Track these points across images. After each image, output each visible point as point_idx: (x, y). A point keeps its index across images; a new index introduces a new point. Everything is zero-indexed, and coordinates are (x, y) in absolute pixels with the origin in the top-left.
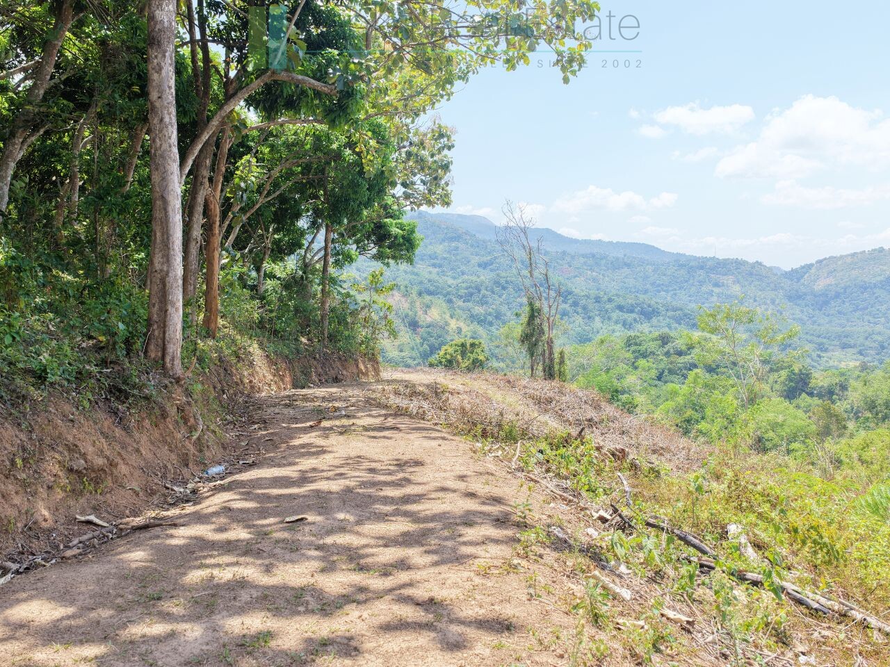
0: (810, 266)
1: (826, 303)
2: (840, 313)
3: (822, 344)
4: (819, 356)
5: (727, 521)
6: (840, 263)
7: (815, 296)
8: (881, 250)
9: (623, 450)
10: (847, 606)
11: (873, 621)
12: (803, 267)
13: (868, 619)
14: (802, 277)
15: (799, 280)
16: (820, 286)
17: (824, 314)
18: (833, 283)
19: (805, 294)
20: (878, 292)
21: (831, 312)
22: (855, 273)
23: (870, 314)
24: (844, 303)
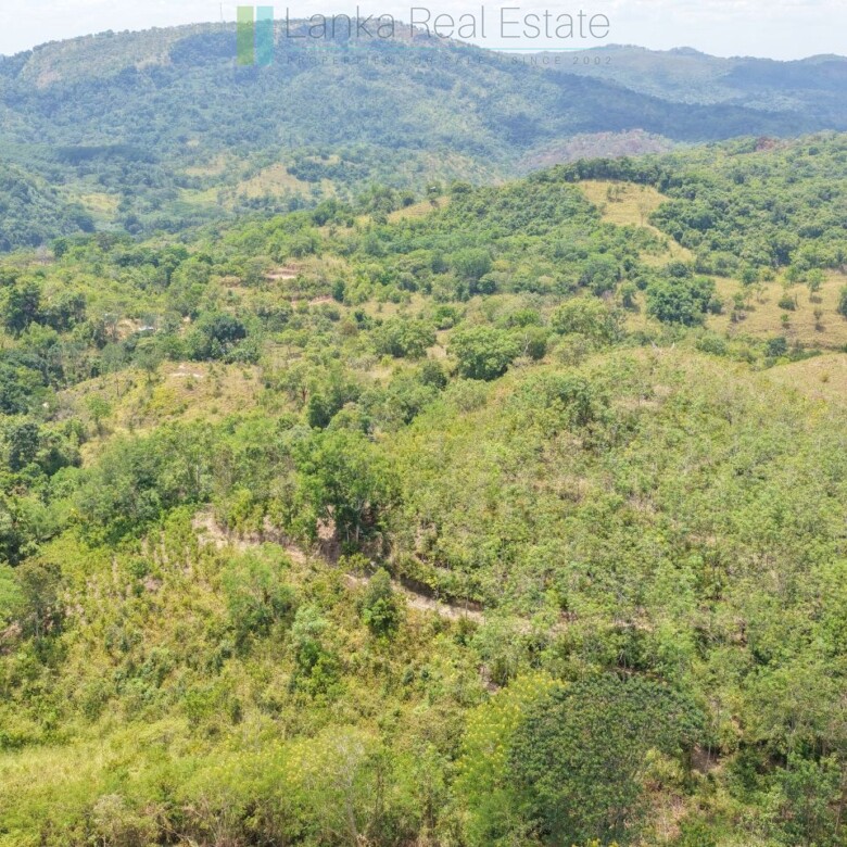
0: (27, 55)
1: (54, 107)
2: (72, 120)
3: (54, 172)
4: (54, 192)
6: (63, 50)
7: (39, 98)
8: (110, 34)
12: (18, 56)
14: (19, 69)
15: (15, 74)
16: (44, 81)
17: (54, 122)
18: (60, 78)
19: (26, 95)
20: (114, 91)
21: (63, 120)
22: (83, 65)
23: (107, 121)
24: (75, 106)
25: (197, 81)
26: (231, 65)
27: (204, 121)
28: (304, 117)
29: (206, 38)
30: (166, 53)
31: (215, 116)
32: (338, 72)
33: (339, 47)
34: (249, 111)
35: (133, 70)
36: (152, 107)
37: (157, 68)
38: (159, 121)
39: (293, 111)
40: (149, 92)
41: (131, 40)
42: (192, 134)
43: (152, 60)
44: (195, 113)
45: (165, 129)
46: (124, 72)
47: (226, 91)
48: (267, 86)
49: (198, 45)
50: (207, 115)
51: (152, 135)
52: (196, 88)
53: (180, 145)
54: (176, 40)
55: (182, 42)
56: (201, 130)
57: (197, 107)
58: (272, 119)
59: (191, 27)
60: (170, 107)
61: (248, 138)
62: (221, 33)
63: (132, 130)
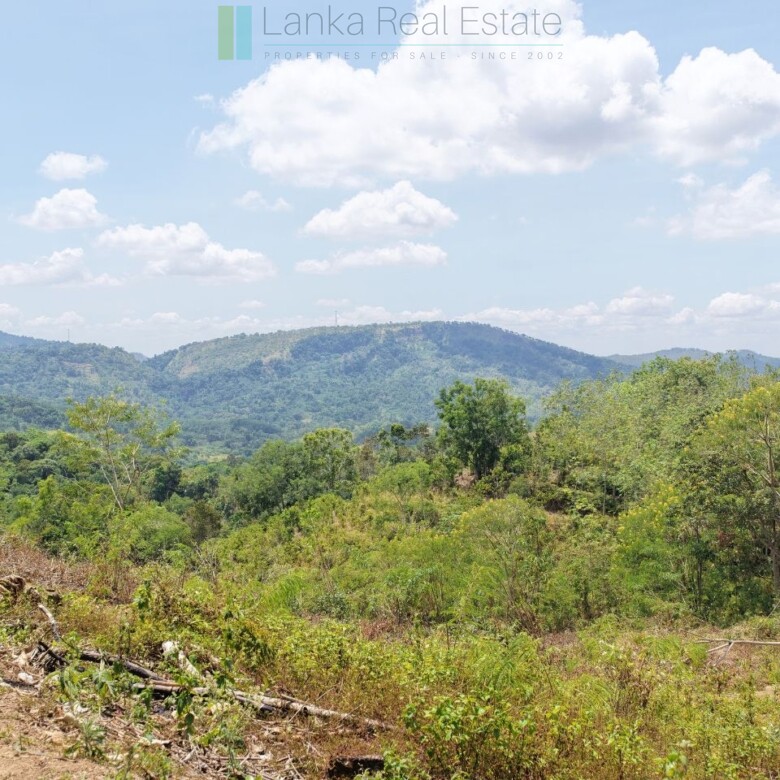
0: (175, 352)
1: (192, 393)
2: (206, 403)
3: (190, 437)
4: (187, 451)
5: (161, 639)
6: (203, 349)
7: (181, 386)
8: (243, 336)
9: (19, 579)
10: (288, 700)
11: (311, 708)
12: (166, 354)
13: (308, 708)
14: (166, 364)
15: (163, 368)
16: (185, 374)
17: (191, 405)
18: (198, 370)
19: (170, 383)
20: (243, 380)
21: (197, 403)
22: (219, 361)
23: (235, 403)
24: (209, 392)
25: (313, 372)
26: (341, 360)
27: (317, 404)
28: (403, 401)
29: (322, 339)
30: (288, 350)
31: (326, 400)
32: (434, 365)
33: (435, 345)
34: (357, 396)
35: (260, 364)
36: (273, 392)
37: (279, 362)
38: (278, 403)
39: (394, 396)
40: (272, 381)
41: (260, 340)
42: (307, 414)
43: (276, 355)
44: (310, 397)
45: (283, 410)
46: (253, 365)
47: (338, 380)
48: (372, 377)
49: (317, 344)
50: (320, 399)
51: (271, 415)
52: (312, 378)
53: (296, 422)
54: (297, 340)
55: (302, 342)
56: (314, 411)
57: (311, 392)
58: (376, 401)
59: (311, 330)
60: (288, 392)
61: (354, 418)
62: (335, 335)
63: (254, 410)
